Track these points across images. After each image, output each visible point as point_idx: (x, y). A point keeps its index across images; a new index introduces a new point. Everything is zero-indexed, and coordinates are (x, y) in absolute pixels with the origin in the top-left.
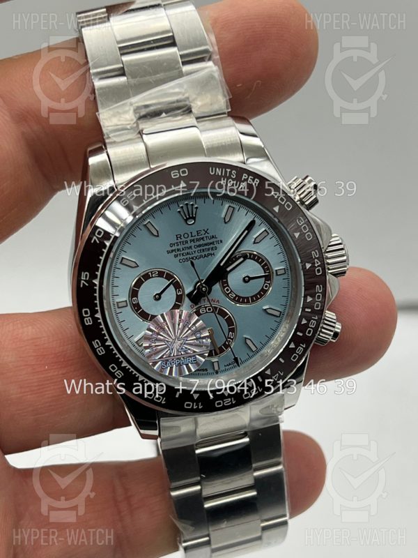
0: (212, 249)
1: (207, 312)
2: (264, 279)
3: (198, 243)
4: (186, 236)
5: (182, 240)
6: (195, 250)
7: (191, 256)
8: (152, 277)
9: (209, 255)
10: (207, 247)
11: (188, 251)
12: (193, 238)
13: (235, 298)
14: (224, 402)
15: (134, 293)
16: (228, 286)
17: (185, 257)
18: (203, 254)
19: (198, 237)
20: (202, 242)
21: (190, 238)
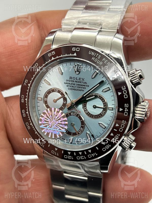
0: (84, 88)
1: (74, 115)
2: (103, 109)
3: (78, 83)
4: (74, 78)
5: (72, 80)
6: (76, 86)
7: (74, 88)
8: (55, 92)
9: (81, 90)
10: (82, 86)
11: (73, 85)
12: (76, 80)
13: (87, 113)
14: (68, 157)
15: (46, 96)
16: (86, 107)
17: (71, 88)
18: (79, 89)
19: (79, 81)
20: (80, 83)
21: (75, 80)
